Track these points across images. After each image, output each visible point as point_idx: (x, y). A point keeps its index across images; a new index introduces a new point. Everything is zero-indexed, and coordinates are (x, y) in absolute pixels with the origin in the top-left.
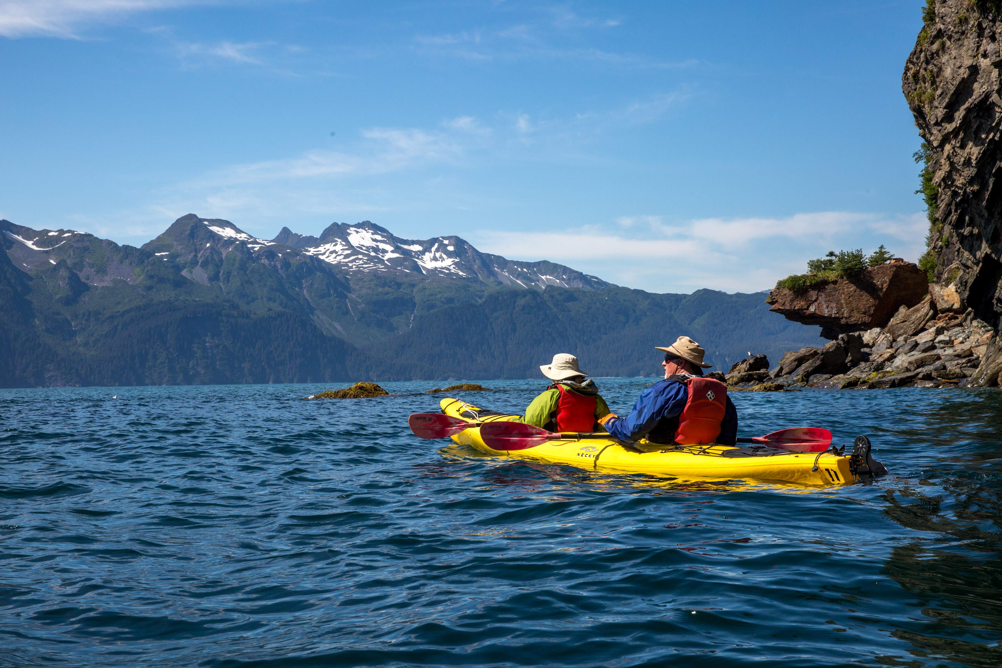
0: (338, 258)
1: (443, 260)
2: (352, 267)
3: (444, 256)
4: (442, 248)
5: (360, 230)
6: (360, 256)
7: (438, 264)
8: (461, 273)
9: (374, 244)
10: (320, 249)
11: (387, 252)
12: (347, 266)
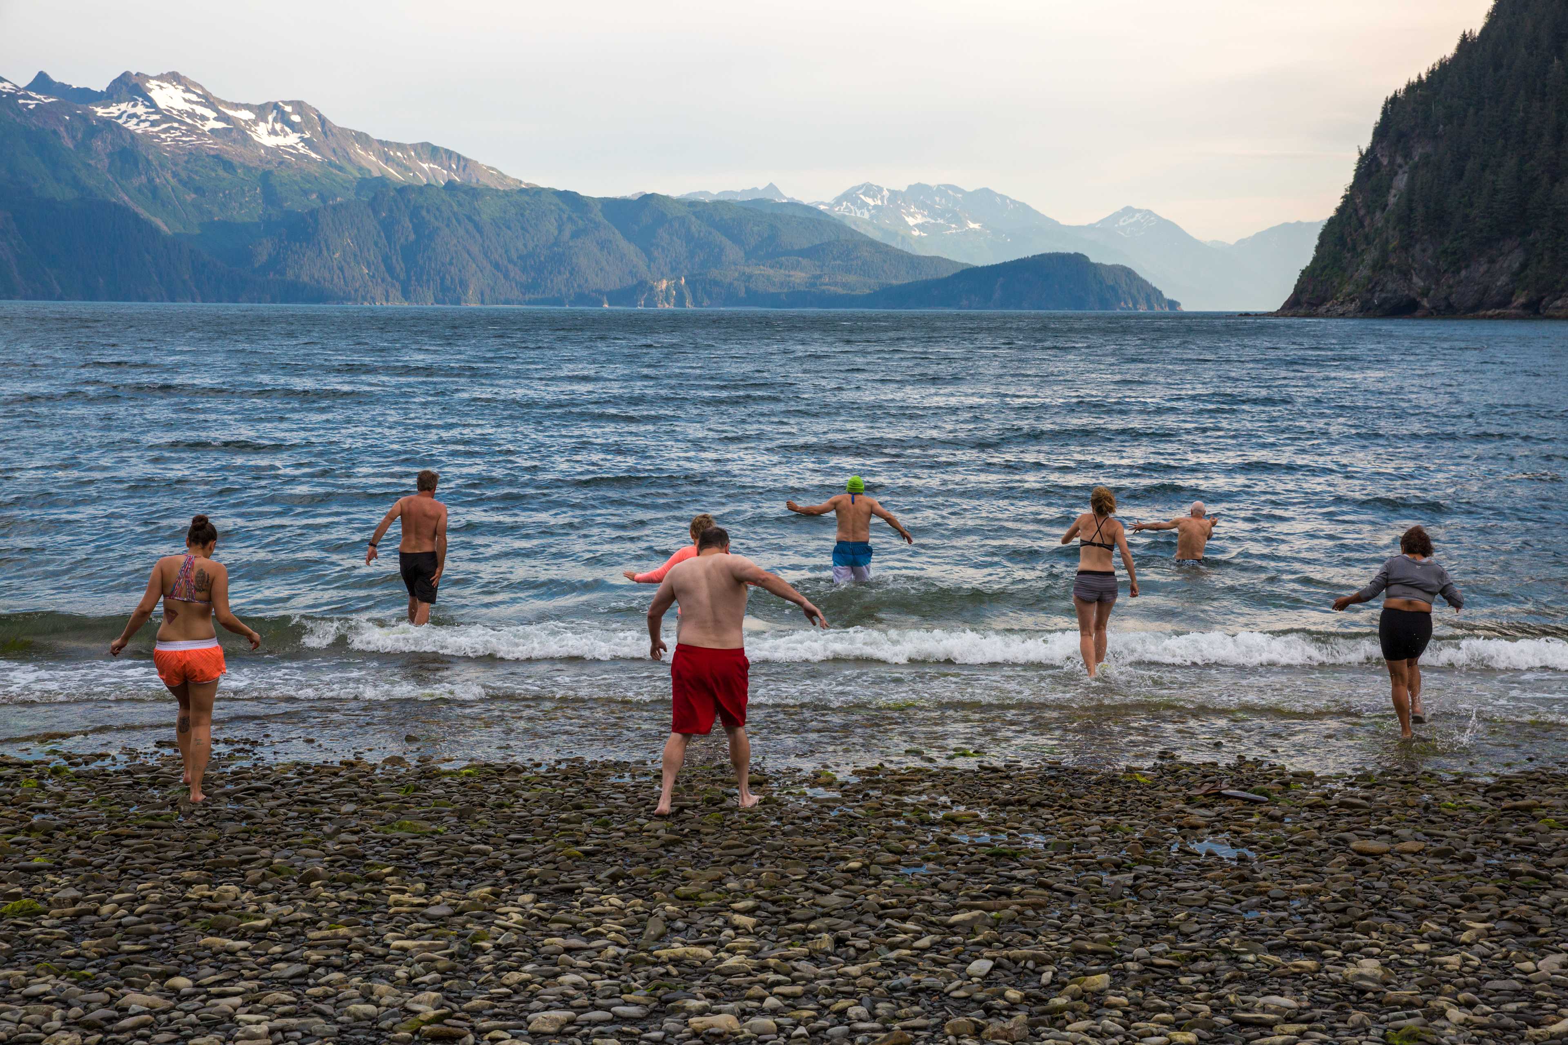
0: (142, 125)
1: (286, 134)
2: (165, 140)
3: (287, 129)
4: (283, 118)
5: (165, 85)
6: (176, 125)
7: (280, 141)
8: (314, 155)
9: (187, 107)
10: (111, 109)
11: (208, 119)
12: (159, 137)
